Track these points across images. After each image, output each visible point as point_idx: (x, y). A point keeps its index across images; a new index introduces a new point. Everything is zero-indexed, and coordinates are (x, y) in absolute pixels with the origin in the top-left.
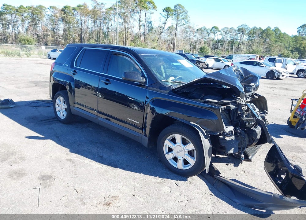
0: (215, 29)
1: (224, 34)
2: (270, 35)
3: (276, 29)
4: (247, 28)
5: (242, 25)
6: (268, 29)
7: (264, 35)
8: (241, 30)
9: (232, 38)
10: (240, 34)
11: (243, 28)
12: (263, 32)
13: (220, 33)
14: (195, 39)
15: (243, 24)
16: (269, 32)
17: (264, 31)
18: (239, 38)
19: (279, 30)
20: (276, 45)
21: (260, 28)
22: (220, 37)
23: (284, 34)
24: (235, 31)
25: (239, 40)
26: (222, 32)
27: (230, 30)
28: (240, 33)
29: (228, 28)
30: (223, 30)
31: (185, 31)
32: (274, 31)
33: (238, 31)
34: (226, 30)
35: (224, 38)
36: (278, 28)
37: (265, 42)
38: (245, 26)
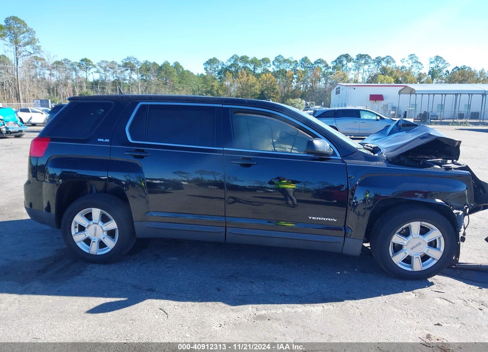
0: (86, 64)
1: (102, 71)
2: (170, 73)
3: (177, 66)
4: (138, 63)
5: (128, 58)
6: (166, 65)
7: (163, 73)
8: (128, 65)
9: (117, 78)
10: (127, 72)
11: (130, 62)
12: (160, 69)
13: (95, 70)
14: (54, 79)
15: (130, 57)
16: (168, 69)
17: (161, 67)
18: (128, 78)
19: (181, 67)
20: (181, 89)
21: (155, 63)
22: (97, 77)
23: (188, 71)
24: (119, 66)
25: (127, 80)
26: (98, 67)
27: (112, 66)
28: (127, 70)
29: (107, 62)
30: (99, 64)
31: (31, 66)
32: (175, 67)
33: (124, 67)
34: (104, 65)
35: (104, 78)
36: (179, 64)
37: (166, 84)
38: (133, 59)
